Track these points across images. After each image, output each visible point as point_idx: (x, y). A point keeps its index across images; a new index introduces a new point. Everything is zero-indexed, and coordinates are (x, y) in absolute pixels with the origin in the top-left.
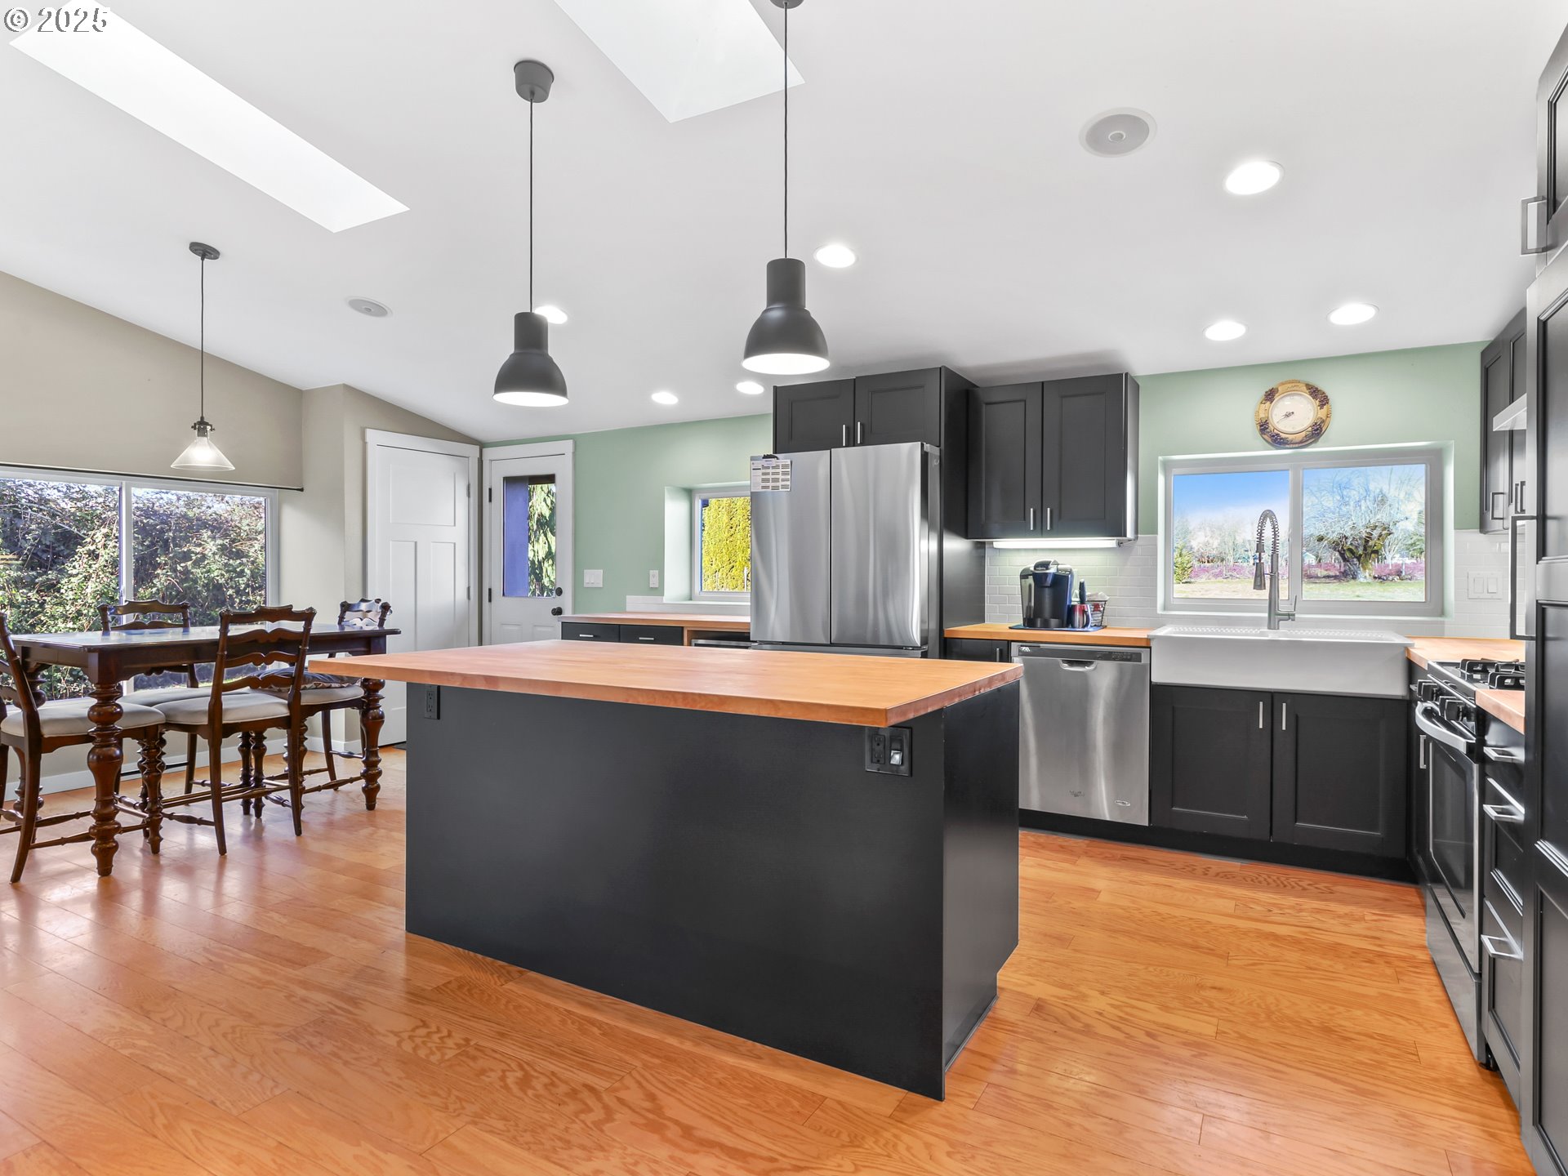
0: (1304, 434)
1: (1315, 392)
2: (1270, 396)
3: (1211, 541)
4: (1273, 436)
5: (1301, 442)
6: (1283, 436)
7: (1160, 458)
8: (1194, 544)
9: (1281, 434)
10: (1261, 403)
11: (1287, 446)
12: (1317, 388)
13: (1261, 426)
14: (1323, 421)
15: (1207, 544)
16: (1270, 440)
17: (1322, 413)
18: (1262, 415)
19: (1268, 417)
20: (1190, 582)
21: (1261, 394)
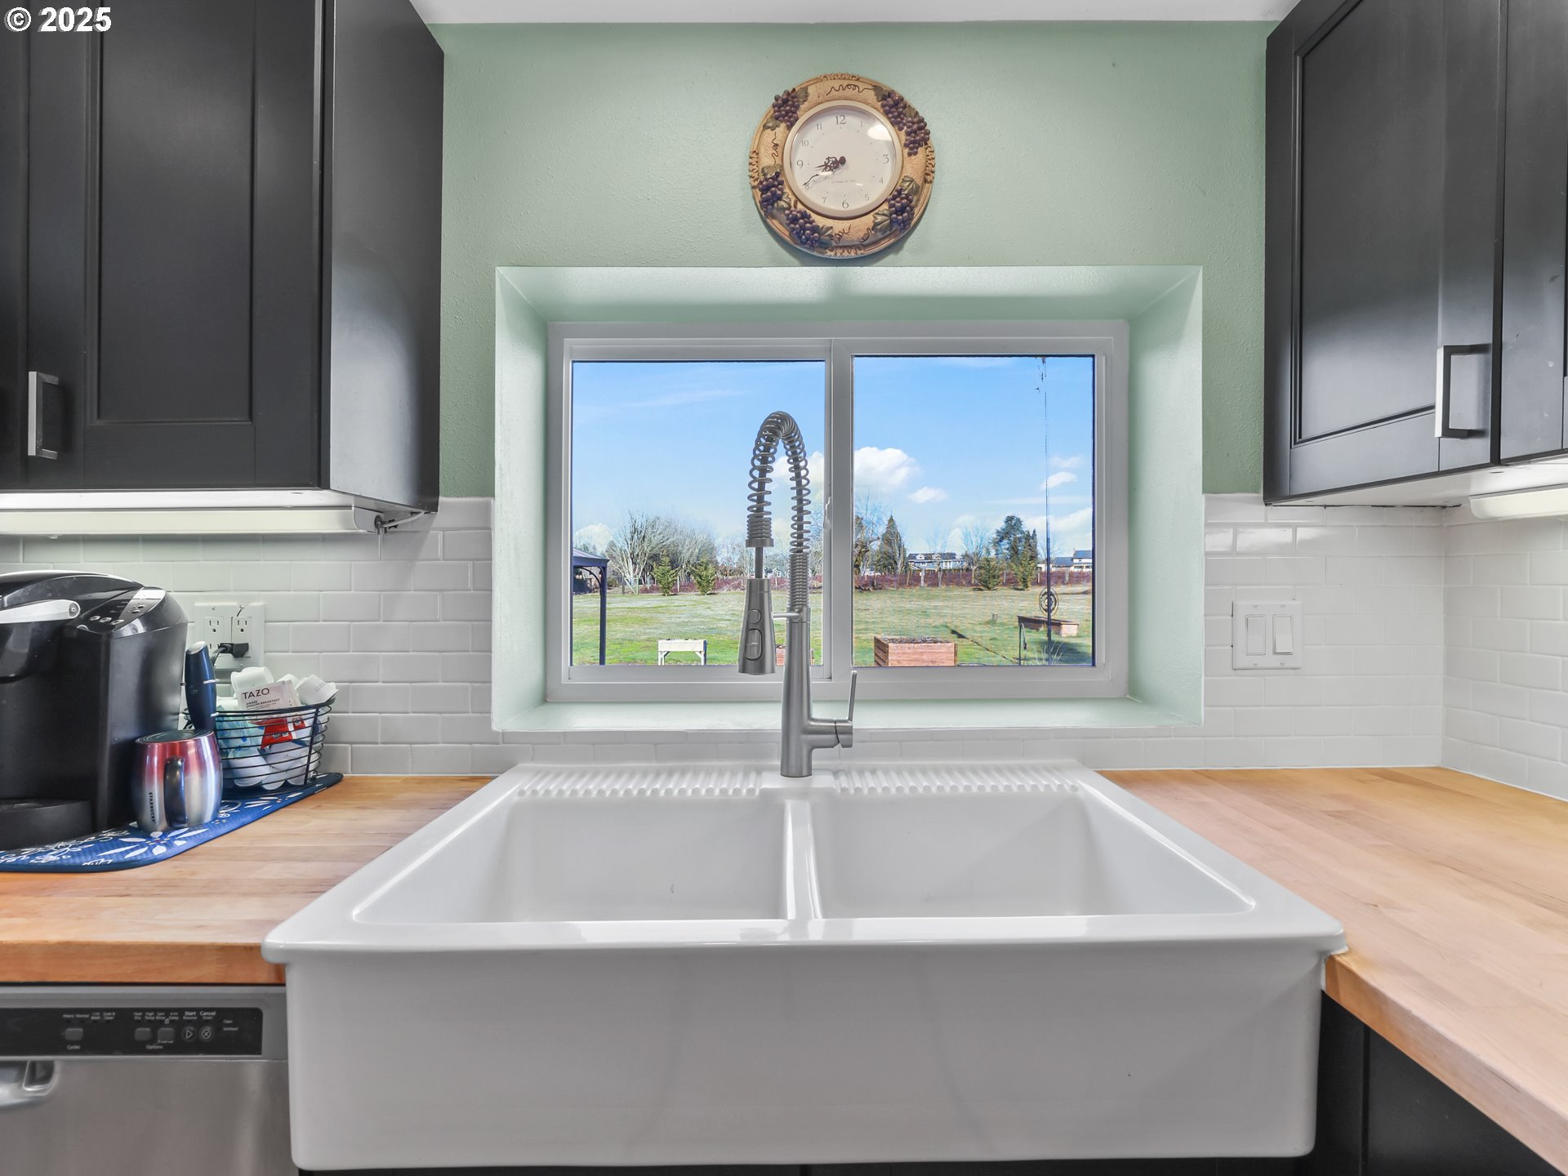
0: (869, 220)
1: (895, 108)
2: (786, 109)
3: (732, 557)
4: (794, 220)
5: (862, 245)
6: (820, 221)
7: (504, 275)
8: (719, 559)
9: (814, 216)
10: (765, 127)
11: (830, 254)
12: (902, 99)
13: (764, 190)
14: (917, 191)
15: (729, 559)
16: (784, 232)
17: (914, 166)
18: (767, 160)
19: (782, 167)
20: (714, 594)
21: (764, 106)
